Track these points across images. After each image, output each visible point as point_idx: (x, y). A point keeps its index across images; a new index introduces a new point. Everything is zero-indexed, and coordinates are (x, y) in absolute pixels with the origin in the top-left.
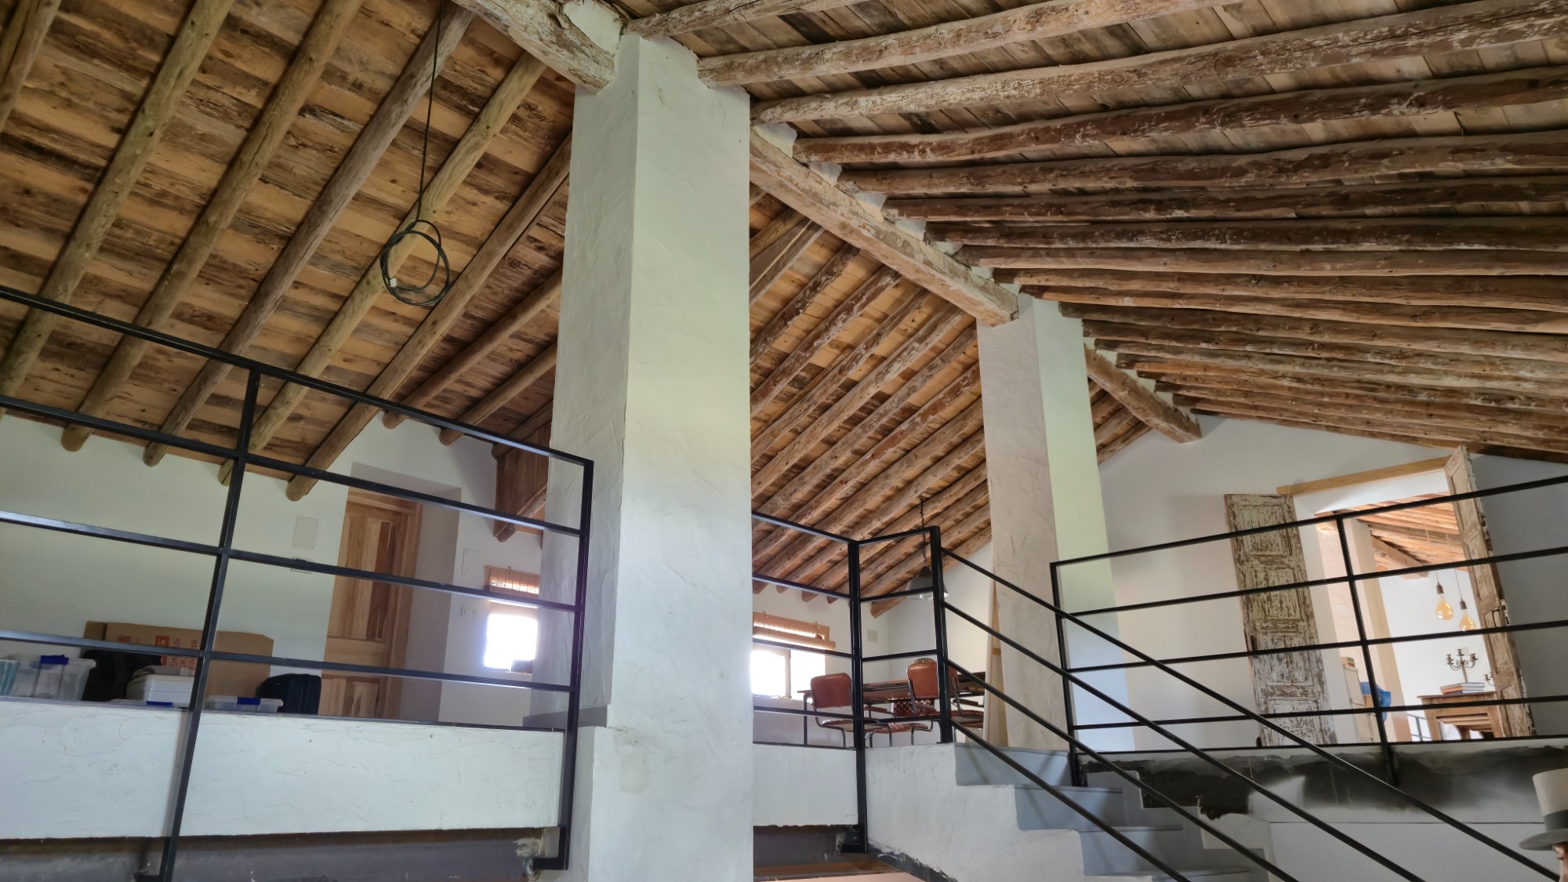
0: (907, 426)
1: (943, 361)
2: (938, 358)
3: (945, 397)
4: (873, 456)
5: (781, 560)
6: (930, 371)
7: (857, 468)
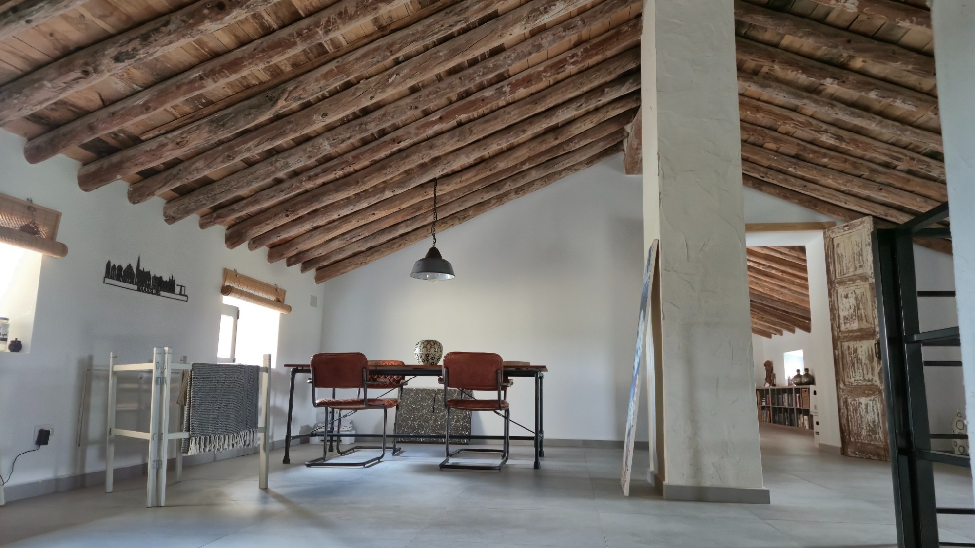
0: (492, 93)
1: (584, 22)
2: (578, 18)
3: (545, 71)
4: (441, 118)
5: (276, 215)
6: (565, 31)
7: (418, 128)
